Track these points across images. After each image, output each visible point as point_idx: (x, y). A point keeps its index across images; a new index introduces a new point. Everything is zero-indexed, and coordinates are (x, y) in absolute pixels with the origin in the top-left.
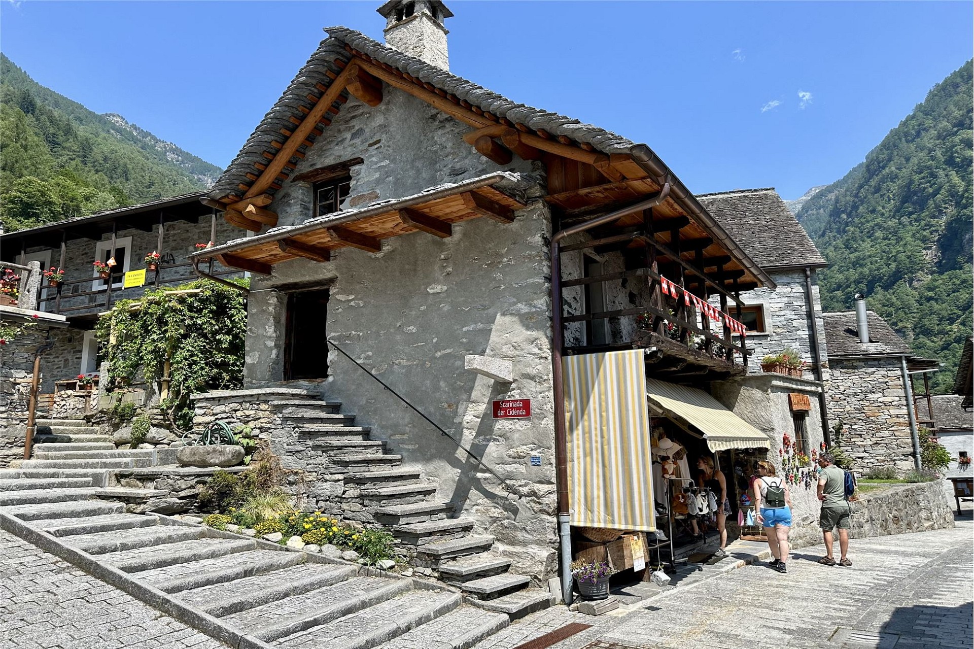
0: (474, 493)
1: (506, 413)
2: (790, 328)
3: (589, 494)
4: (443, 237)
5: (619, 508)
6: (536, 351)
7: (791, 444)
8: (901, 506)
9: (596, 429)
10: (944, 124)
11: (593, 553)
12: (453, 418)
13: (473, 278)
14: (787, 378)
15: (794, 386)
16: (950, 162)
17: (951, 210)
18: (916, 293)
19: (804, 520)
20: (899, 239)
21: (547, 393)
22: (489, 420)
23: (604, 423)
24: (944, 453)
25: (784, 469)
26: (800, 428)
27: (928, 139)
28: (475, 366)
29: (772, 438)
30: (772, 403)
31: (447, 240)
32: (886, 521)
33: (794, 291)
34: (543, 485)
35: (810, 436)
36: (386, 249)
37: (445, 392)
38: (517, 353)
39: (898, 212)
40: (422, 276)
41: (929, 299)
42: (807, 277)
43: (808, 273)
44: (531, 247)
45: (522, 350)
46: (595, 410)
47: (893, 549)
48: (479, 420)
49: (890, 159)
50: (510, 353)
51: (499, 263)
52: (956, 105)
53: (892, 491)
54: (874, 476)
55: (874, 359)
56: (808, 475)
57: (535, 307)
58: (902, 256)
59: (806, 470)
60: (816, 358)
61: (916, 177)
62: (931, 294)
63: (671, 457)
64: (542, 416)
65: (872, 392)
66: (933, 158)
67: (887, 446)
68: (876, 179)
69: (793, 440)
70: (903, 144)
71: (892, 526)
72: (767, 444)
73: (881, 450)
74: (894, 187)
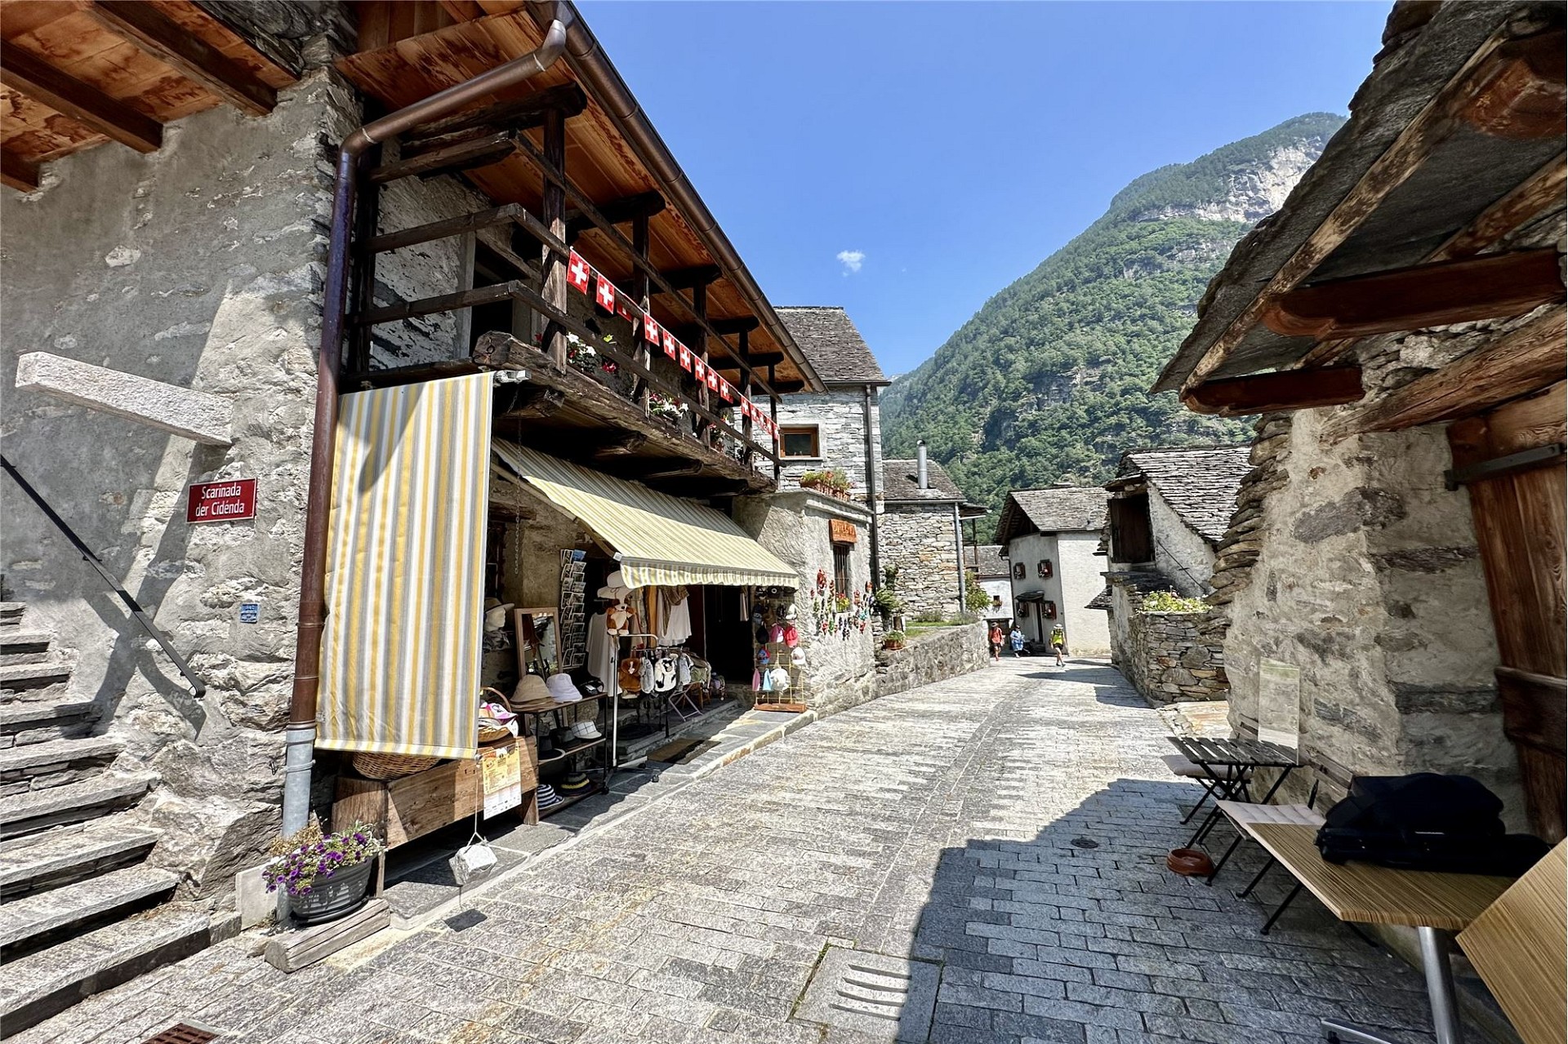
0: (139, 683)
1: (209, 510)
2: (844, 450)
3: (353, 682)
4: (143, 151)
5: (412, 709)
6: (281, 375)
7: (828, 583)
8: (946, 651)
9: (381, 542)
10: (994, 331)
11: (362, 802)
12: (120, 524)
13: (186, 231)
14: (829, 500)
15: (838, 511)
16: (997, 362)
17: (995, 402)
18: (965, 469)
19: (837, 679)
20: (956, 423)
21: (289, 466)
22: (181, 525)
23: (402, 529)
24: (985, 597)
25: (815, 615)
26: (841, 564)
27: (981, 343)
28: (35, 379)
29: (801, 575)
30: (806, 530)
31: (154, 157)
32: (931, 668)
33: (853, 411)
34: (258, 665)
35: (853, 573)
36: (47, 182)
37: (111, 470)
38: (245, 381)
39: (956, 400)
40: (98, 231)
41: (974, 474)
42: (867, 395)
43: (869, 391)
44: (295, 160)
45: (254, 374)
46: (385, 502)
47: (937, 708)
48: (165, 526)
49: (953, 356)
50: (233, 383)
51: (236, 196)
52: (1003, 316)
53: (939, 636)
54: (923, 619)
55: (931, 505)
56: (848, 621)
57: (289, 283)
58: (956, 437)
59: (845, 616)
60: (871, 489)
61: (971, 373)
62: (976, 470)
63: (622, 601)
64: (274, 517)
65: (926, 537)
66: (984, 358)
67: (937, 590)
68: (942, 371)
69: (830, 577)
70: (963, 345)
71: (936, 672)
72: (794, 583)
73: (931, 594)
74: (955, 379)
